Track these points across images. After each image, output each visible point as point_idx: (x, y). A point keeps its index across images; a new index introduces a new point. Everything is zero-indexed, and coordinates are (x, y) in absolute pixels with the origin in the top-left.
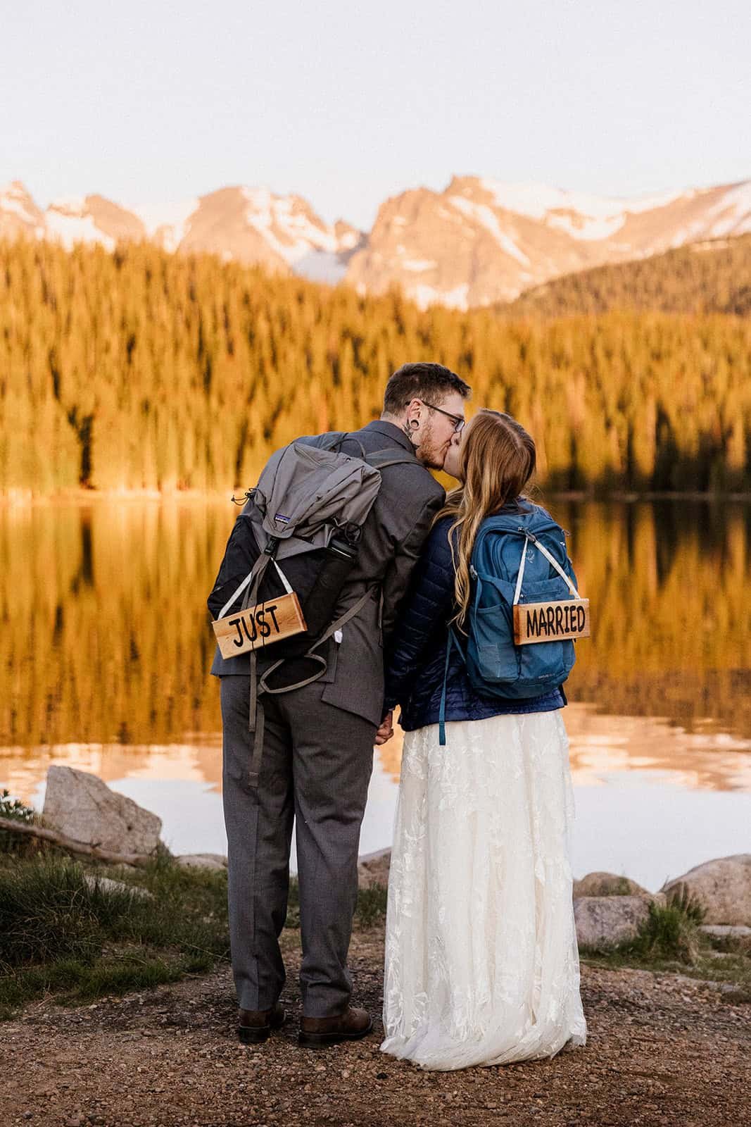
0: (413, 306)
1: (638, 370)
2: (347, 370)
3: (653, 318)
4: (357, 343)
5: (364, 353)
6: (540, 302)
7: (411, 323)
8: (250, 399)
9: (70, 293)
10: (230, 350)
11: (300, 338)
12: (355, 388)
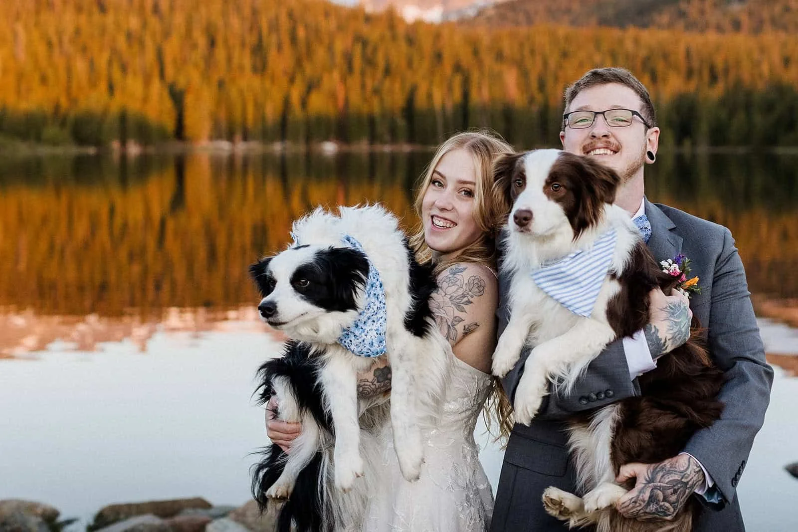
0: (402, 20)
1: (552, 63)
2: (357, 62)
3: (563, 29)
4: (365, 43)
5: (369, 50)
6: (489, 19)
7: (401, 31)
8: (292, 81)
9: (172, 8)
10: (280, 48)
11: (326, 41)
12: (363, 74)
